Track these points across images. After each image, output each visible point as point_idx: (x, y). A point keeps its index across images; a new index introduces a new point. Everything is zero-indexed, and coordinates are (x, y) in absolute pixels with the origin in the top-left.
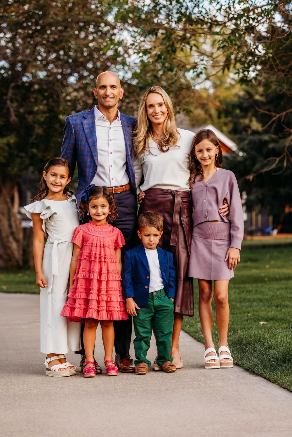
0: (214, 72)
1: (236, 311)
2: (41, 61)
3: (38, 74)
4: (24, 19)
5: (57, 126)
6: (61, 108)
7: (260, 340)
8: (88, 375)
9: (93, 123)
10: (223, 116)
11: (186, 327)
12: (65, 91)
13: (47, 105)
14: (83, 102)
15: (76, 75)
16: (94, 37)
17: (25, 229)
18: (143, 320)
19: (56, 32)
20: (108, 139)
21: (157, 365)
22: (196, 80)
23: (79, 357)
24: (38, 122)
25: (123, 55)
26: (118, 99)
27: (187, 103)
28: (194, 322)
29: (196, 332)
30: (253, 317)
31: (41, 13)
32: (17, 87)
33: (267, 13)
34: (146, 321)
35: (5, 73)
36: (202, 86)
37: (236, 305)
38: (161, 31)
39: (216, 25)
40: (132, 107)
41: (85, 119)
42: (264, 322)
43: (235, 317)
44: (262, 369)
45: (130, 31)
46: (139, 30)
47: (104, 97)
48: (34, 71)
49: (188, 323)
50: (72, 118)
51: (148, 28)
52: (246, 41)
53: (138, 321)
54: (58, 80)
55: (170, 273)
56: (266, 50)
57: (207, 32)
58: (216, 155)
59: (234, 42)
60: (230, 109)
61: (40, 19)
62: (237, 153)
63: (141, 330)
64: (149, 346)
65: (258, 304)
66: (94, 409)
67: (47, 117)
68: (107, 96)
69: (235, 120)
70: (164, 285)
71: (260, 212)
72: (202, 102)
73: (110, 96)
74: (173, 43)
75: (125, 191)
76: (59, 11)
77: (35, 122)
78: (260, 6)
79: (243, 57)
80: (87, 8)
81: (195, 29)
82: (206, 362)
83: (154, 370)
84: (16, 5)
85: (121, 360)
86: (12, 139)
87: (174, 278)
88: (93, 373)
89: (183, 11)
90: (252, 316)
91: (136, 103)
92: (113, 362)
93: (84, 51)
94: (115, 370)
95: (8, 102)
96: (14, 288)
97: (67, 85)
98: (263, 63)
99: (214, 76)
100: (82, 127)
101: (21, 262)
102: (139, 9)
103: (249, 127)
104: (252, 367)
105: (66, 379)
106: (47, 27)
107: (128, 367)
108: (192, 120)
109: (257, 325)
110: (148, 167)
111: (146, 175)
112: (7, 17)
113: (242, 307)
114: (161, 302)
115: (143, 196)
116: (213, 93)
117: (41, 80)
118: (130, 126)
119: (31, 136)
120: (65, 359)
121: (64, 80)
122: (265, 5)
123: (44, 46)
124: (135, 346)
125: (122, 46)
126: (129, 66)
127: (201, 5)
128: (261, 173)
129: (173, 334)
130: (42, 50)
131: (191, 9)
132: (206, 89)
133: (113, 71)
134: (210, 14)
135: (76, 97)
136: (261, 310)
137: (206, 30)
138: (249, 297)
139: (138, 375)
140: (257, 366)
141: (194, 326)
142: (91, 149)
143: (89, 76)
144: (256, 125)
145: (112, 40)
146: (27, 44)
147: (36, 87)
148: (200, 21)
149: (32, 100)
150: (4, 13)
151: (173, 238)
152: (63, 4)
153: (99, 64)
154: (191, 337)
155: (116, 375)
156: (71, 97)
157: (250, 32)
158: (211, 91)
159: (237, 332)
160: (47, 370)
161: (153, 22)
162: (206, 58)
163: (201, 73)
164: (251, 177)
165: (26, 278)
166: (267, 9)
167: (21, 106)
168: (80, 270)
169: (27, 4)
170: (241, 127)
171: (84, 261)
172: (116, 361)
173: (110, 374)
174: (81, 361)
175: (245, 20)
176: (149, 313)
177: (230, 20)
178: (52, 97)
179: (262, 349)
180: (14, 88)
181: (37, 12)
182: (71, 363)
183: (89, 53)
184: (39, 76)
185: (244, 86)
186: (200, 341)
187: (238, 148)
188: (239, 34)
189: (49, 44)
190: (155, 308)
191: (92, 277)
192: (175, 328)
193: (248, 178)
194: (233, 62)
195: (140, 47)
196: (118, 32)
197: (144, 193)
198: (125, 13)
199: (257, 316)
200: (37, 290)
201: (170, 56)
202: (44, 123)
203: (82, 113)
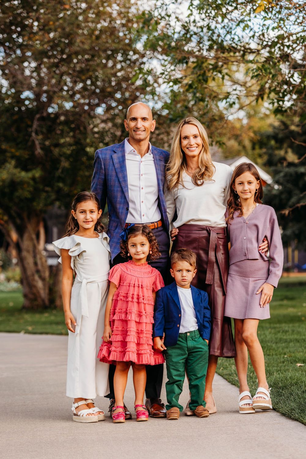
0: (247, 102)
1: (272, 352)
2: (68, 91)
3: (64, 105)
4: (49, 48)
5: (84, 159)
6: (88, 140)
7: (297, 383)
8: (117, 421)
9: (123, 156)
10: (257, 147)
11: (219, 369)
12: (92, 122)
13: (74, 137)
14: (112, 133)
15: (104, 105)
16: (122, 67)
17: (51, 267)
18: (176, 363)
19: (83, 61)
20: (139, 174)
21: (189, 409)
22: (229, 110)
23: (108, 401)
24: (64, 155)
25: (153, 84)
26: (149, 132)
27: (220, 135)
28: (228, 364)
29: (230, 375)
30: (289, 359)
31: (67, 41)
32: (42, 119)
33: (302, 40)
34: (180, 363)
35: (29, 104)
36: (235, 116)
37: (272, 346)
38: (192, 60)
39: (250, 53)
40: (162, 139)
41: (115, 152)
42: (301, 363)
43: (271, 359)
44: (299, 414)
45: (160, 60)
46: (169, 58)
47: (135, 129)
48: (59, 102)
49: (221, 365)
50: (101, 152)
51: (179, 56)
52: (281, 69)
53: (171, 363)
54: (85, 111)
55: (204, 313)
56: (301, 79)
57: (239, 60)
58: (256, 190)
59: (268, 71)
60: (265, 140)
61: (66, 48)
62: (272, 186)
63: (174, 373)
64: (182, 390)
65: (294, 345)
66: (123, 456)
67: (74, 150)
68: (138, 128)
69: (270, 151)
70: (198, 326)
71: (297, 248)
72: (235, 133)
73: (141, 129)
74: (205, 72)
75: (157, 228)
76: (85, 39)
77: (61, 156)
78: (295, 33)
79: (278, 86)
80: (115, 36)
81: (228, 57)
82: (240, 406)
83: (186, 415)
84: (40, 33)
85: (151, 404)
86: (37, 173)
87: (209, 318)
88: (123, 418)
89: (215, 38)
90: (288, 357)
91: (166, 134)
92: (144, 407)
93: (112, 81)
94: (145, 415)
95: (33, 134)
96: (39, 329)
97: (95, 117)
98: (298, 92)
99: (248, 106)
100: (111, 161)
101: (47, 302)
102: (169, 36)
103: (284, 159)
104: (289, 412)
105: (94, 425)
106: (74, 56)
107: (159, 412)
108: (224, 152)
109: (294, 367)
110: (182, 202)
111: (179, 210)
112: (32, 46)
113: (278, 348)
114: (195, 343)
115: (177, 233)
116: (247, 124)
117: (67, 111)
118: (163, 160)
119: (58, 169)
120: (94, 404)
121: (91, 111)
122: (300, 32)
123: (70, 76)
124: (167, 390)
125: (152, 76)
126: (159, 96)
127: (233, 32)
128: (298, 207)
129: (207, 377)
130: (68, 80)
131: (223, 36)
132: (239, 120)
133: (142, 101)
134: (243, 42)
135: (104, 128)
136: (298, 351)
137: (239, 58)
138: (285, 337)
139: (169, 421)
140: (294, 410)
141: (228, 369)
142: (122, 184)
143: (117, 106)
144: (292, 157)
145: (141, 69)
146: (52, 74)
147: (62, 118)
148: (232, 49)
149: (58, 132)
150: (28, 42)
151: (209, 276)
152: (90, 31)
153: (127, 94)
154: (225, 380)
155: (146, 421)
156: (98, 128)
157: (285, 60)
158: (245, 121)
159: (273, 375)
160: (74, 415)
161: (184, 50)
162: (239, 88)
163: (234, 103)
164: (286, 212)
165: (52, 318)
166: (302, 35)
167: (46, 138)
168: (116, 311)
169: (52, 32)
170: (276, 159)
171: (120, 301)
172: (146, 405)
173: (140, 419)
174: (110, 406)
175: (279, 48)
176: (182, 355)
177: (265, 47)
178: (79, 129)
179: (299, 392)
180: (39, 120)
181: (63, 40)
182: (100, 408)
183: (116, 83)
184: (65, 107)
185: (279, 116)
186: (234, 385)
187: (273, 181)
188: (273, 62)
189: (76, 74)
190: (189, 349)
191: (130, 318)
192: (209, 371)
193: (283, 212)
194: (267, 91)
195: (170, 76)
196: (148, 61)
197: (177, 229)
198: (154, 40)
199: (294, 357)
200: (63, 331)
201: (202, 85)
202: (70, 155)
203: (112, 147)
